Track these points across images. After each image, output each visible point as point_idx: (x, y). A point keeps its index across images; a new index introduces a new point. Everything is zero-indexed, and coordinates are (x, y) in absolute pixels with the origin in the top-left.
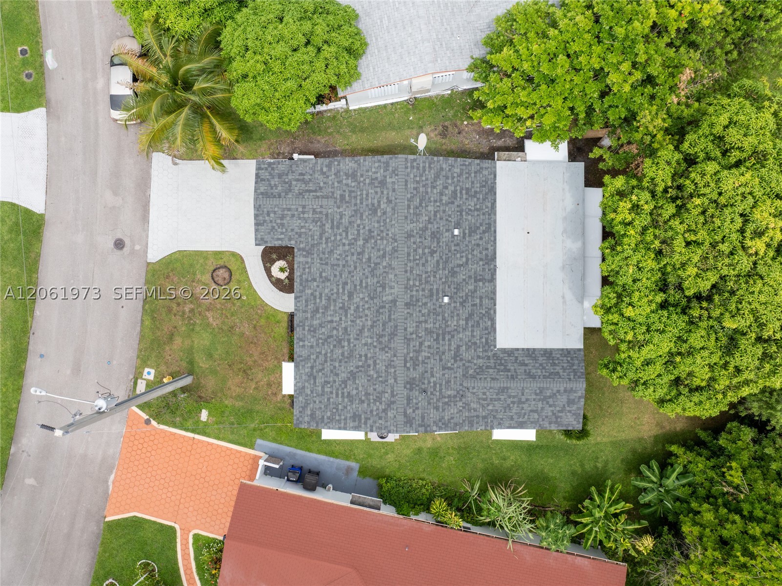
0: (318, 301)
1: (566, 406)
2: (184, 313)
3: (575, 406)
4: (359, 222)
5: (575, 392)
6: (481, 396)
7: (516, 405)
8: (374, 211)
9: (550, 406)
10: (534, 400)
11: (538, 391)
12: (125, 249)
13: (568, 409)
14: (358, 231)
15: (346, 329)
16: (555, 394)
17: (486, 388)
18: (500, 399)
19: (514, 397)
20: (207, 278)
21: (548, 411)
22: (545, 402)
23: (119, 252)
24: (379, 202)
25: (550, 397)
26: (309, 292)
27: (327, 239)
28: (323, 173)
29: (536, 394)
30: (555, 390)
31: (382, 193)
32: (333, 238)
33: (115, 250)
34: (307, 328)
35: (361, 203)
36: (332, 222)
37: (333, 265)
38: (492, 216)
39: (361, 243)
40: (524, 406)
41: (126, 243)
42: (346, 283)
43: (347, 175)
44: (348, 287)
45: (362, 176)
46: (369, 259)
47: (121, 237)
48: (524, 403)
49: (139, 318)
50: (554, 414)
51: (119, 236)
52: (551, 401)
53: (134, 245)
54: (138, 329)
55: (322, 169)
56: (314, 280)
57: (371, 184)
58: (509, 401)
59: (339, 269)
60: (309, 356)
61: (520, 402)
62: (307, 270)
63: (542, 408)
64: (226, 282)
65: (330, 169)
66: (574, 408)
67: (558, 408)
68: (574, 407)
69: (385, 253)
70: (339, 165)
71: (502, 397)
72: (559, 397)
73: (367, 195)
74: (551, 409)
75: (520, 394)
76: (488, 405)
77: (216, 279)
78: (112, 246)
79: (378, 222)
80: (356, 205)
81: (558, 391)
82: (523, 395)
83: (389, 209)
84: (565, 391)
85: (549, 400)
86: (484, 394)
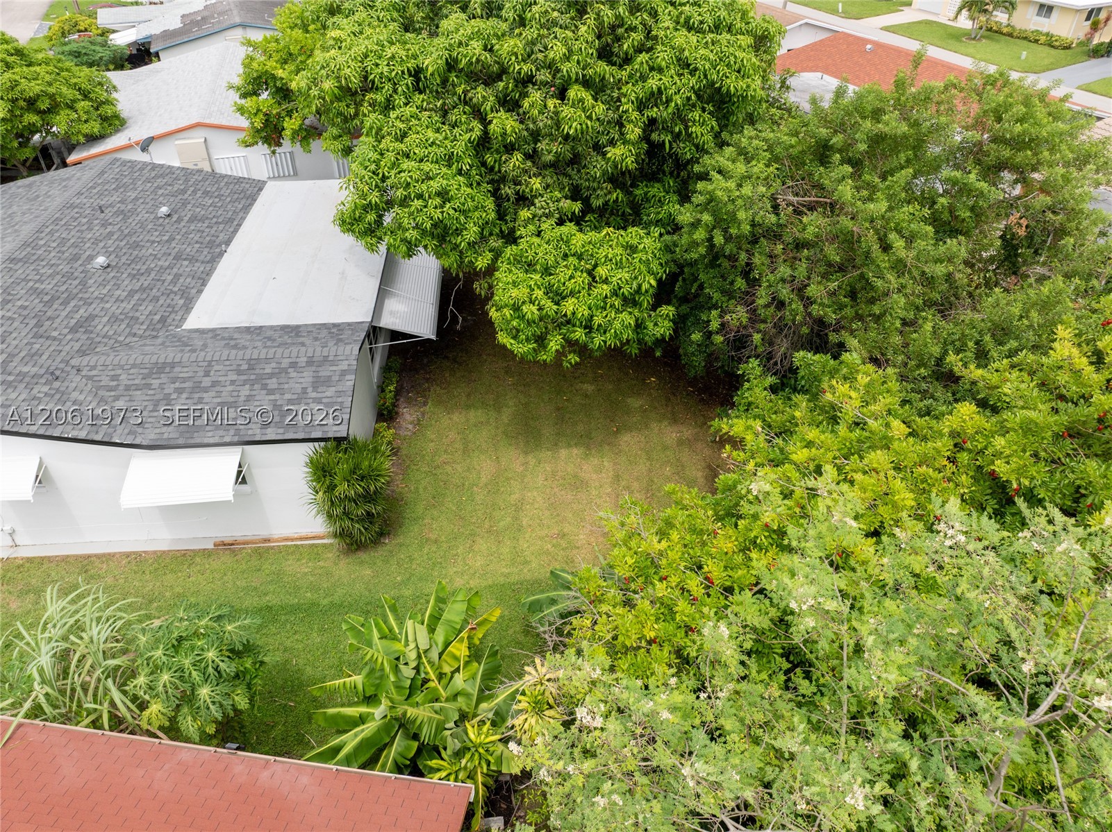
1: (310, 390)
3: (333, 389)
5: (333, 363)
6: (105, 381)
7: (184, 396)
9: (271, 392)
10: (232, 382)
11: (245, 367)
13: (314, 395)
16: (285, 371)
17: (122, 367)
18: (148, 386)
19: (184, 380)
21: (264, 402)
22: (256, 386)
25: (271, 375)
29: (239, 373)
30: (285, 363)
38: (241, 214)
40: (205, 395)
48: (206, 390)
50: (276, 406)
52: (273, 383)
58: (169, 389)
61: (197, 387)
63: (249, 398)
66: (328, 394)
67: (288, 396)
68: (330, 392)
71: (156, 383)
72: (293, 374)
74: (272, 397)
75: (202, 374)
76: (117, 398)
81: (294, 365)
82: (207, 374)
84: (310, 362)
85: (268, 381)
86: (115, 378)
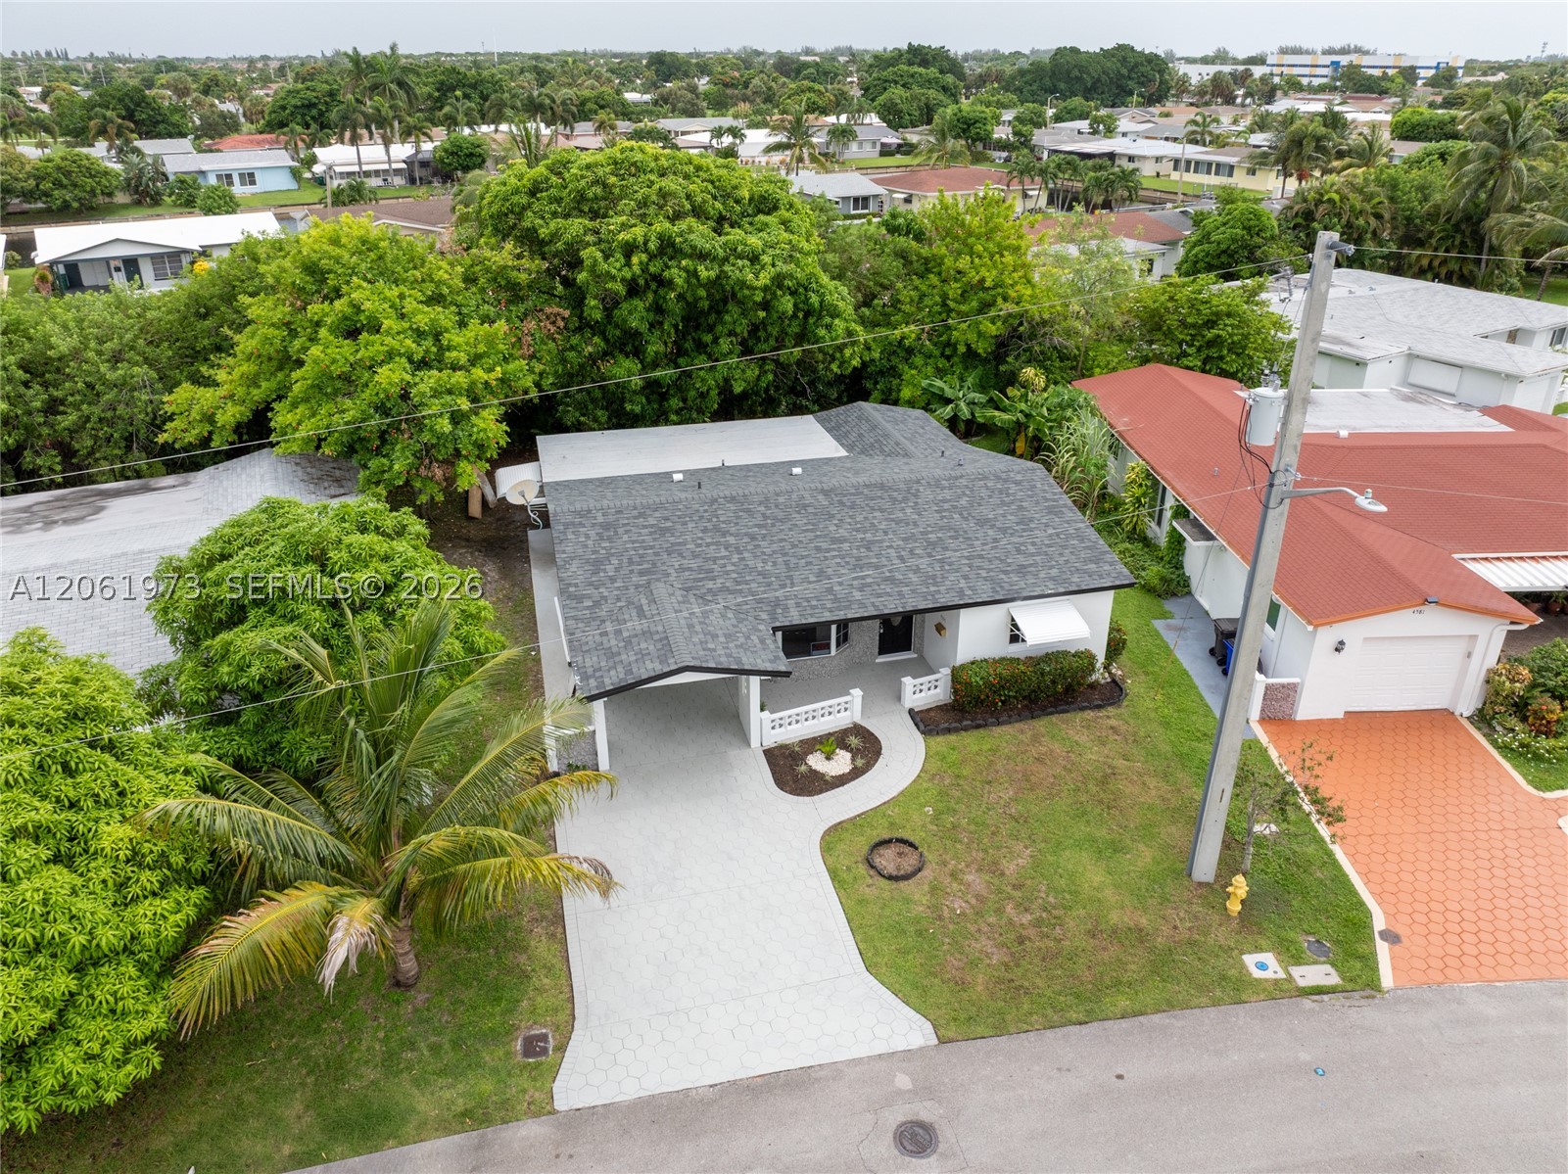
0: (869, 580)
2: (1038, 923)
4: (691, 546)
8: (664, 531)
12: (925, 1116)
14: (708, 545)
15: (904, 539)
20: (916, 891)
23: (946, 1135)
24: (645, 527)
26: (857, 595)
27: (738, 583)
28: (597, 604)
31: (624, 525)
32: (734, 575)
33: (942, 1147)
34: (932, 589)
35: (652, 547)
36: (701, 580)
37: (789, 569)
39: (732, 540)
41: (901, 1119)
42: (818, 549)
43: (595, 573)
44: (824, 545)
45: (595, 552)
46: (759, 526)
47: (888, 1138)
49: (1125, 1024)
51: (885, 1146)
53: (900, 1093)
54: (1156, 1018)
55: (588, 608)
56: (830, 590)
57: (610, 539)
59: (793, 560)
60: (985, 579)
62: (814, 603)
64: (907, 849)
65: (589, 597)
69: (743, 511)
70: (576, 585)
73: (633, 542)
77: (910, 869)
78: (933, 1159)
79: (685, 523)
80: (656, 554)
83: (657, 514)
